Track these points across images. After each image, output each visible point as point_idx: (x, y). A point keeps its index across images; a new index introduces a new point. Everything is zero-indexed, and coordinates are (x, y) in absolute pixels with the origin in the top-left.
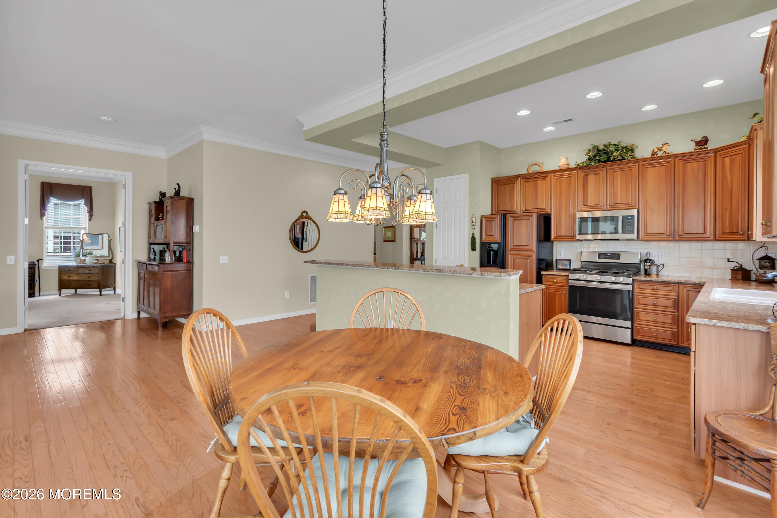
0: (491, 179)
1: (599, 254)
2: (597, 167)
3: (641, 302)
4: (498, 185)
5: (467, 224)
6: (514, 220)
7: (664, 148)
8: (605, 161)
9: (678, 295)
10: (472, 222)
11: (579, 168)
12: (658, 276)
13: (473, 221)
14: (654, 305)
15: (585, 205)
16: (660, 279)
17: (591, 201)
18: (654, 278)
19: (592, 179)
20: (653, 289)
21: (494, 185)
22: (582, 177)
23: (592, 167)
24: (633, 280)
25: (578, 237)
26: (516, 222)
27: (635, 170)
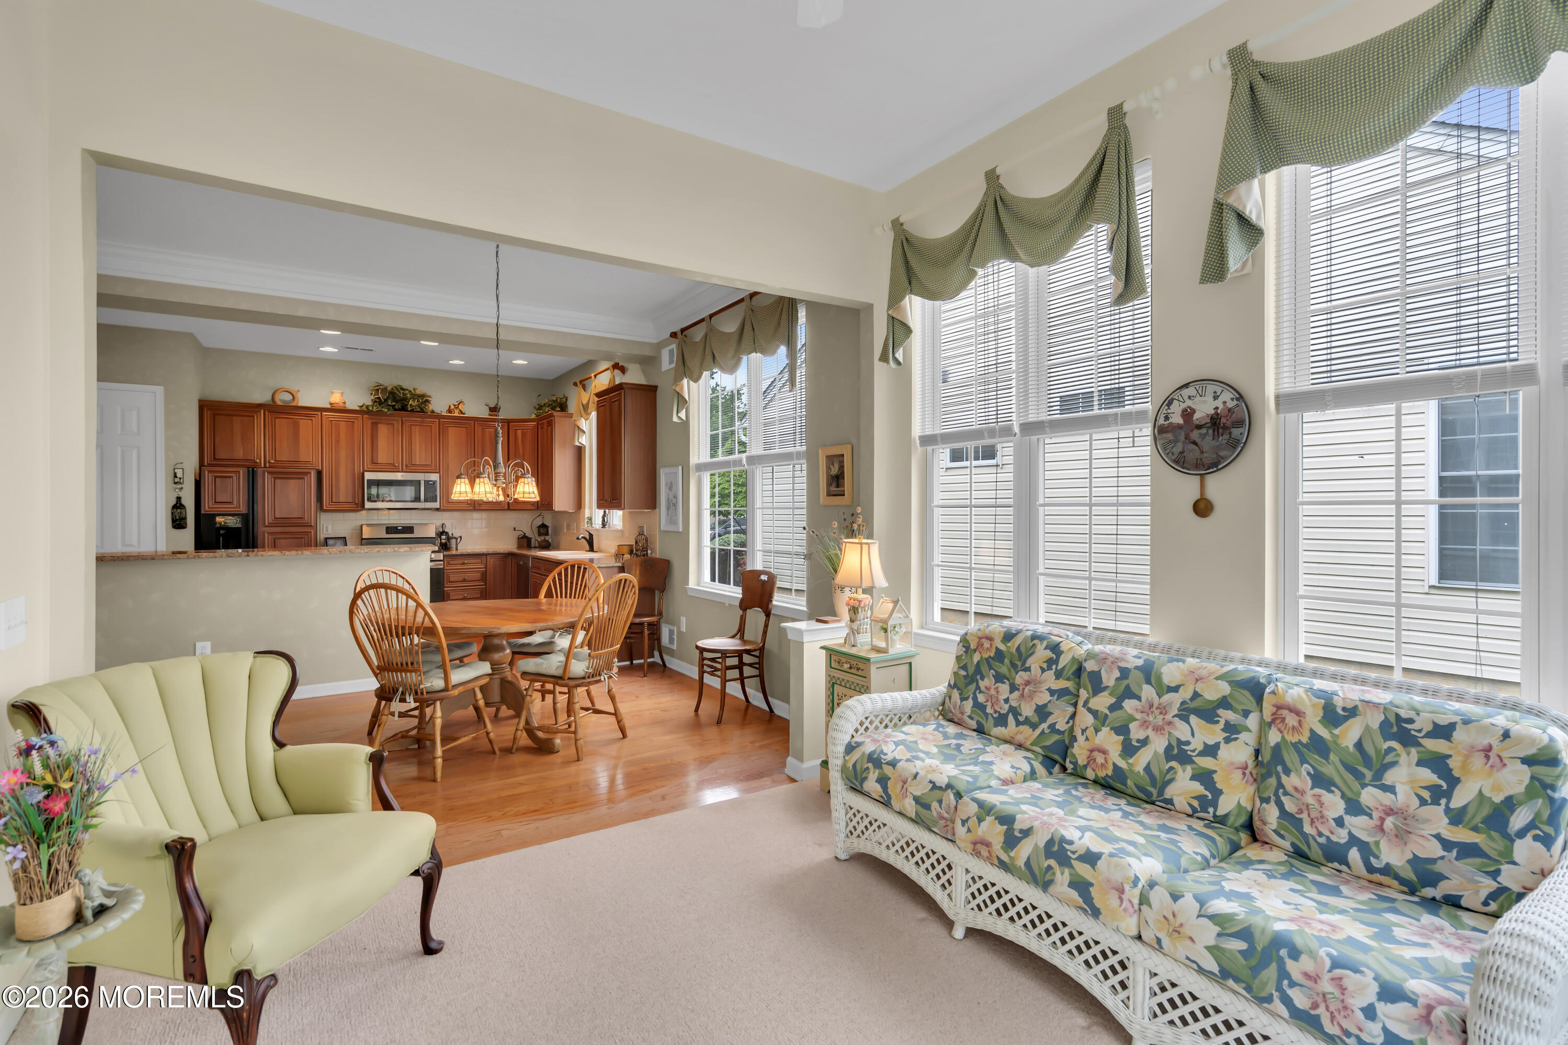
0: (200, 401)
1: (387, 528)
2: (390, 415)
3: (451, 579)
4: (214, 415)
5: (163, 479)
6: (275, 478)
7: (460, 406)
8: (399, 410)
9: (486, 567)
10: (175, 476)
11: (363, 411)
12: (457, 549)
13: (178, 475)
14: (464, 580)
15: (374, 462)
16: (459, 552)
17: (382, 457)
18: (454, 552)
19: (383, 431)
20: (464, 564)
21: (207, 414)
22: (369, 424)
23: (385, 414)
24: (444, 556)
25: (368, 505)
26: (278, 481)
27: (435, 428)
